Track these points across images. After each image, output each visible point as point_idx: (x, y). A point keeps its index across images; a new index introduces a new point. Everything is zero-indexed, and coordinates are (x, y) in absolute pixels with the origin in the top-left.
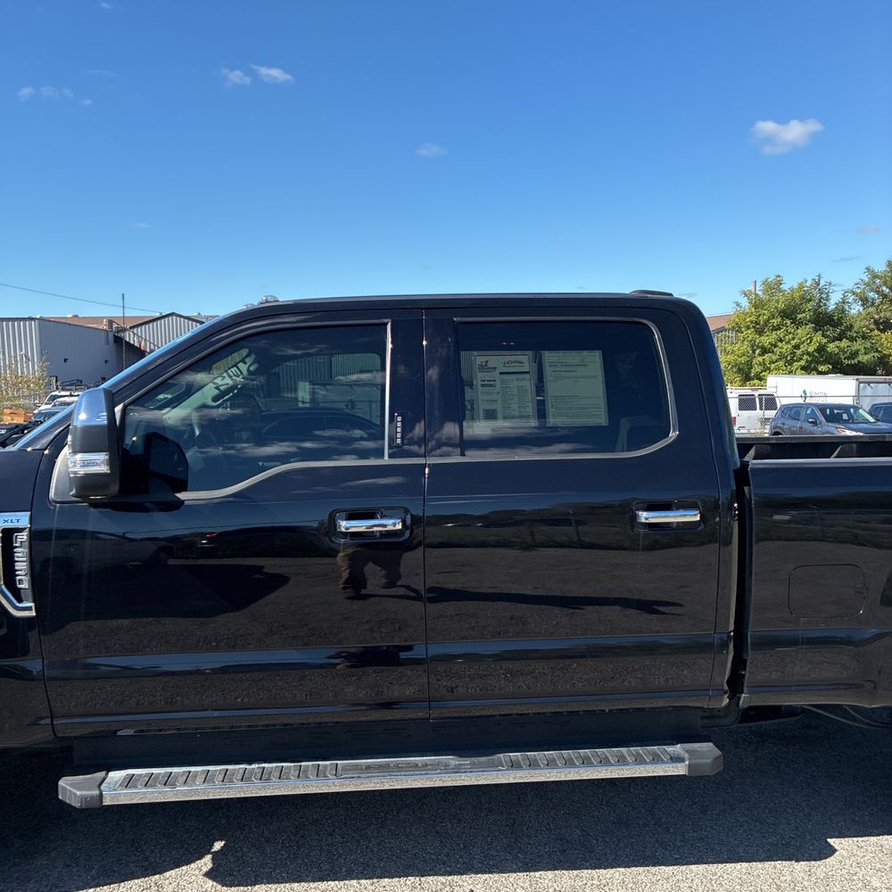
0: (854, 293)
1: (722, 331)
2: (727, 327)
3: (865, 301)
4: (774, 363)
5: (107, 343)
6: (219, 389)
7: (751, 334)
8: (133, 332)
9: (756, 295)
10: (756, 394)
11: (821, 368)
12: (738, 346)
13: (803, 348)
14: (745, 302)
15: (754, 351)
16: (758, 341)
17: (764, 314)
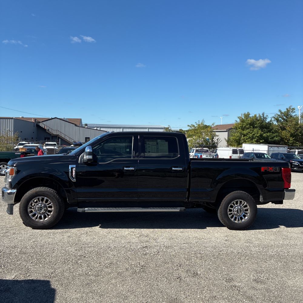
0: (274, 118)
1: (230, 129)
2: (233, 128)
3: (278, 120)
4: (247, 139)
5: (34, 126)
7: (240, 130)
8: (42, 123)
9: (242, 118)
10: (238, 149)
11: (261, 141)
12: (236, 134)
14: (238, 120)
15: (241, 136)
16: (242, 132)
17: (244, 124)
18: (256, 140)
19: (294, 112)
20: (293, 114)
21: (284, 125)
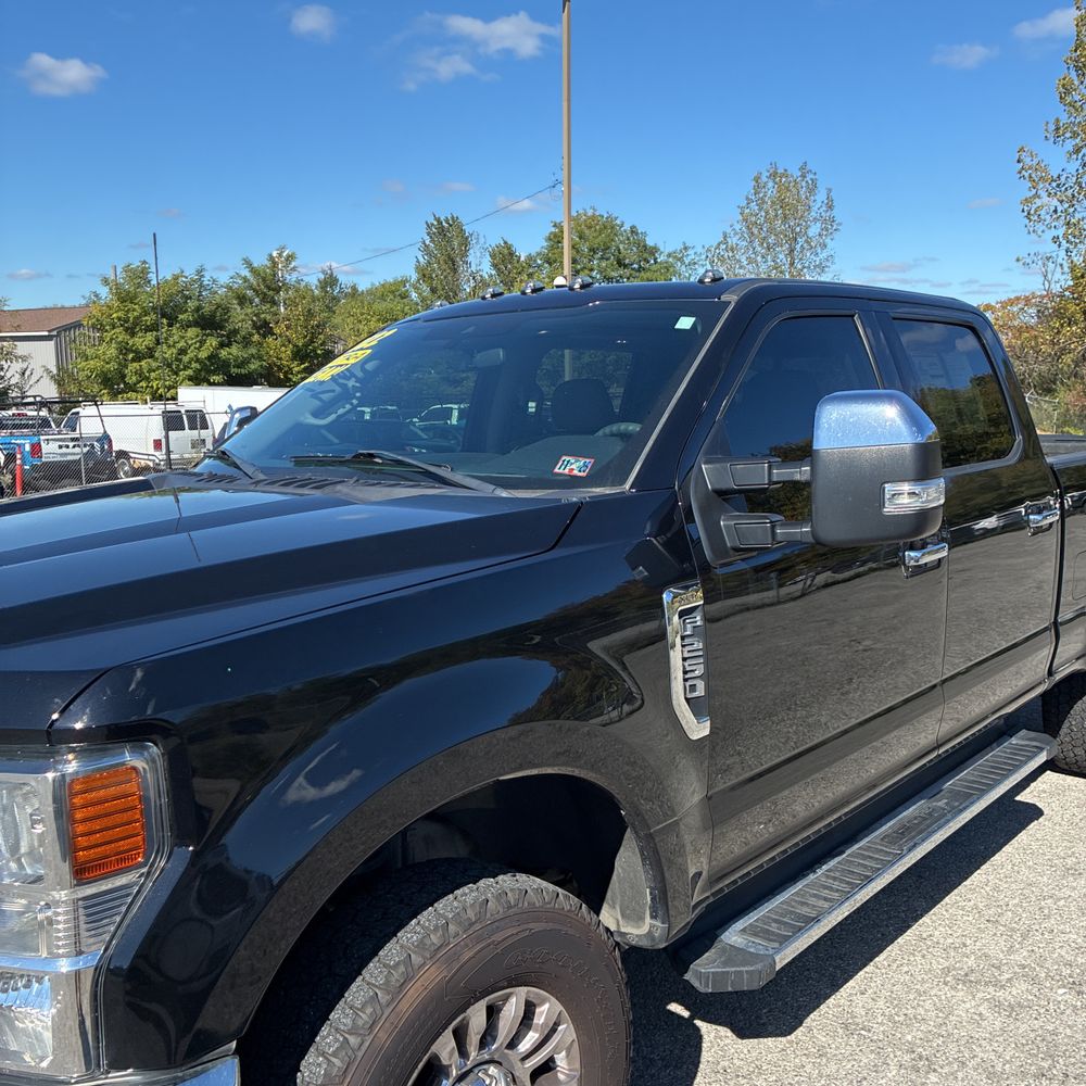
2: (85, 322)
6: (321, 400)
7: (119, 335)
9: (118, 284)
11: (213, 378)
12: (101, 350)
13: (191, 354)
14: (104, 292)
15: (127, 358)
16: (130, 343)
17: (134, 310)
18: (189, 372)
19: (294, 269)
20: (291, 278)
21: (268, 317)
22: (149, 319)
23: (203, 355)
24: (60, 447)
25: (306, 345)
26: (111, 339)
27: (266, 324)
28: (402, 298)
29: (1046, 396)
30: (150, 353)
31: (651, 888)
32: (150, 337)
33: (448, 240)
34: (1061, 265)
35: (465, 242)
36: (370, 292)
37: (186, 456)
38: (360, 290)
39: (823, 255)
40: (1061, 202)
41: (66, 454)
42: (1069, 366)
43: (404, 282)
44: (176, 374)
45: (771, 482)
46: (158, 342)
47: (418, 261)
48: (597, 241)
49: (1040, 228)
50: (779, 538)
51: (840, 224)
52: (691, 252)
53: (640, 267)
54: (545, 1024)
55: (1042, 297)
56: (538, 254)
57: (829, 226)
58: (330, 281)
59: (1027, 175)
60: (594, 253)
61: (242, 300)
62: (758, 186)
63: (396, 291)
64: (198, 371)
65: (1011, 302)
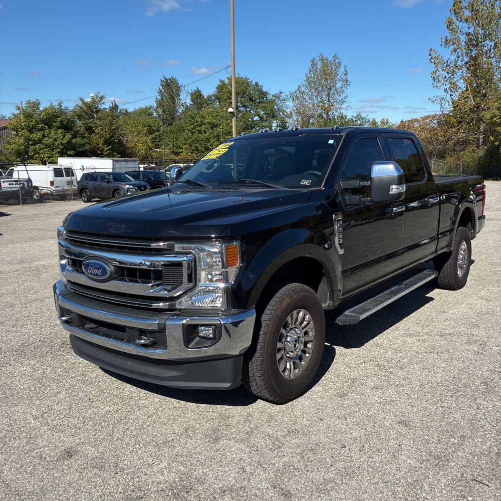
2: (9, 127)
13: (59, 141)
16: (30, 137)
17: (32, 121)
19: (103, 103)
20: (102, 107)
21: (92, 125)
22: (40, 126)
23: (65, 141)
24: (10, 184)
25: (110, 138)
26: (22, 135)
27: (91, 128)
28: (149, 115)
29: (441, 159)
30: (40, 141)
31: (330, 292)
32: (39, 134)
33: (170, 88)
34: (448, 101)
35: (178, 89)
36: (135, 112)
37: (65, 188)
38: (129, 111)
39: (343, 96)
40: (448, 73)
41: (12, 188)
42: (451, 146)
43: (150, 108)
44: (53, 151)
45: (360, 186)
46: (44, 136)
47: (157, 98)
48: (240, 89)
49: (439, 85)
50: (362, 201)
51: (350, 82)
52: (283, 95)
53: (260, 101)
54: (308, 320)
55: (440, 115)
56: (213, 95)
57: (346, 83)
58: (115, 108)
59: (433, 61)
60: (239, 95)
61: (80, 117)
62: (314, 64)
63: (146, 112)
64: (62, 150)
65: (427, 118)
